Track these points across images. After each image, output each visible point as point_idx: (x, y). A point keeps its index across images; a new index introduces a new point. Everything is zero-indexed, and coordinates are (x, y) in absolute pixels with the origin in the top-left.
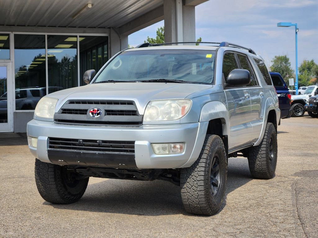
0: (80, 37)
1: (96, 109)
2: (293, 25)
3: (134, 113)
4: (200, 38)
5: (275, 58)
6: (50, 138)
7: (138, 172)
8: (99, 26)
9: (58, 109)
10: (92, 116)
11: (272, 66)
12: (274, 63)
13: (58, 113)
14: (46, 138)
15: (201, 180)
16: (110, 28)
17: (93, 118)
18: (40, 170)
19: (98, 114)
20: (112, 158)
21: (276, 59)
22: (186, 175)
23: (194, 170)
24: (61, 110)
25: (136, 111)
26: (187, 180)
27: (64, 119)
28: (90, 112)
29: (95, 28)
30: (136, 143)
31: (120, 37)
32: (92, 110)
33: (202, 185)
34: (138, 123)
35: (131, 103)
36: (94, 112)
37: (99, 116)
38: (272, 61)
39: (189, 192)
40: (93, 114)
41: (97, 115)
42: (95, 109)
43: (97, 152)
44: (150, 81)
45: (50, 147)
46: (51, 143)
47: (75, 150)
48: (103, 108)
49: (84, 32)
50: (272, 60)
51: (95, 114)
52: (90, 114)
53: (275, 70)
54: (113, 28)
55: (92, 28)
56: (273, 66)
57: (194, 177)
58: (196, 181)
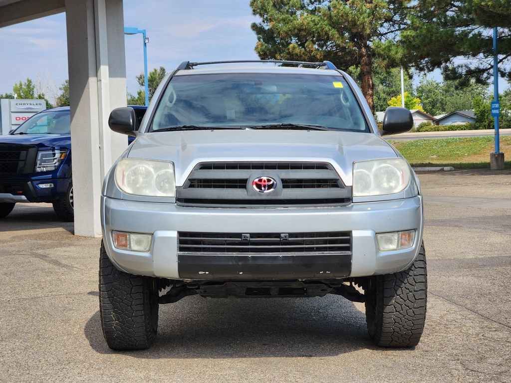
1: (265, 178)
2: (140, 32)
3: (335, 183)
5: (65, 83)
6: (181, 234)
7: (324, 283)
9: (181, 180)
10: (258, 190)
11: (61, 95)
12: (64, 91)
13: (185, 186)
14: (175, 234)
15: (420, 290)
17: (260, 195)
18: (114, 291)
19: (270, 187)
20: (308, 263)
21: (67, 85)
22: (394, 284)
23: (408, 274)
24: (189, 181)
25: (338, 179)
26: (397, 291)
27: (199, 197)
28: (253, 184)
30: (355, 234)
32: (257, 180)
33: (423, 298)
34: (344, 201)
35: (323, 166)
36: (262, 183)
37: (272, 190)
38: (60, 89)
39: (399, 312)
40: (259, 186)
41: (268, 189)
42: (262, 178)
43: (281, 254)
44: (265, 126)
45: (181, 249)
46: (181, 242)
47: (234, 253)
48: (277, 176)
50: (62, 87)
51: (265, 186)
52: (255, 186)
53: (67, 103)
56: (63, 96)
57: (408, 285)
58: (411, 292)
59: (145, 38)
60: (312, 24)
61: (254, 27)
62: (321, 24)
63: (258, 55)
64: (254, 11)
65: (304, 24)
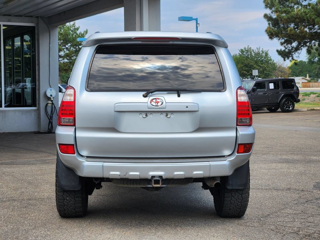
0: (4, 26)
2: (194, 19)
4: (87, 30)
8: (27, 15)
16: (38, 17)
29: (21, 16)
31: (49, 28)
49: (9, 21)
54: (41, 17)
55: (19, 16)
59: (197, 23)
60: (304, 14)
61: (266, 16)
62: (310, 14)
63: (267, 35)
64: (266, 5)
65: (298, 14)
